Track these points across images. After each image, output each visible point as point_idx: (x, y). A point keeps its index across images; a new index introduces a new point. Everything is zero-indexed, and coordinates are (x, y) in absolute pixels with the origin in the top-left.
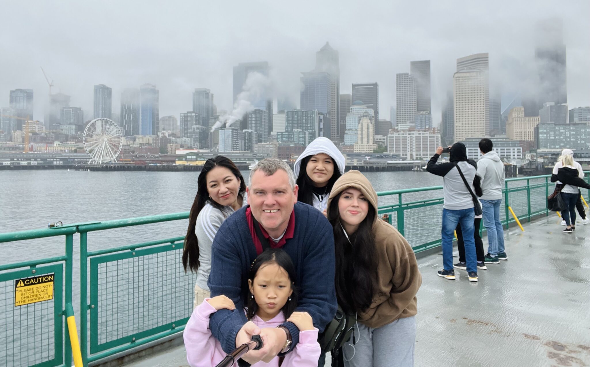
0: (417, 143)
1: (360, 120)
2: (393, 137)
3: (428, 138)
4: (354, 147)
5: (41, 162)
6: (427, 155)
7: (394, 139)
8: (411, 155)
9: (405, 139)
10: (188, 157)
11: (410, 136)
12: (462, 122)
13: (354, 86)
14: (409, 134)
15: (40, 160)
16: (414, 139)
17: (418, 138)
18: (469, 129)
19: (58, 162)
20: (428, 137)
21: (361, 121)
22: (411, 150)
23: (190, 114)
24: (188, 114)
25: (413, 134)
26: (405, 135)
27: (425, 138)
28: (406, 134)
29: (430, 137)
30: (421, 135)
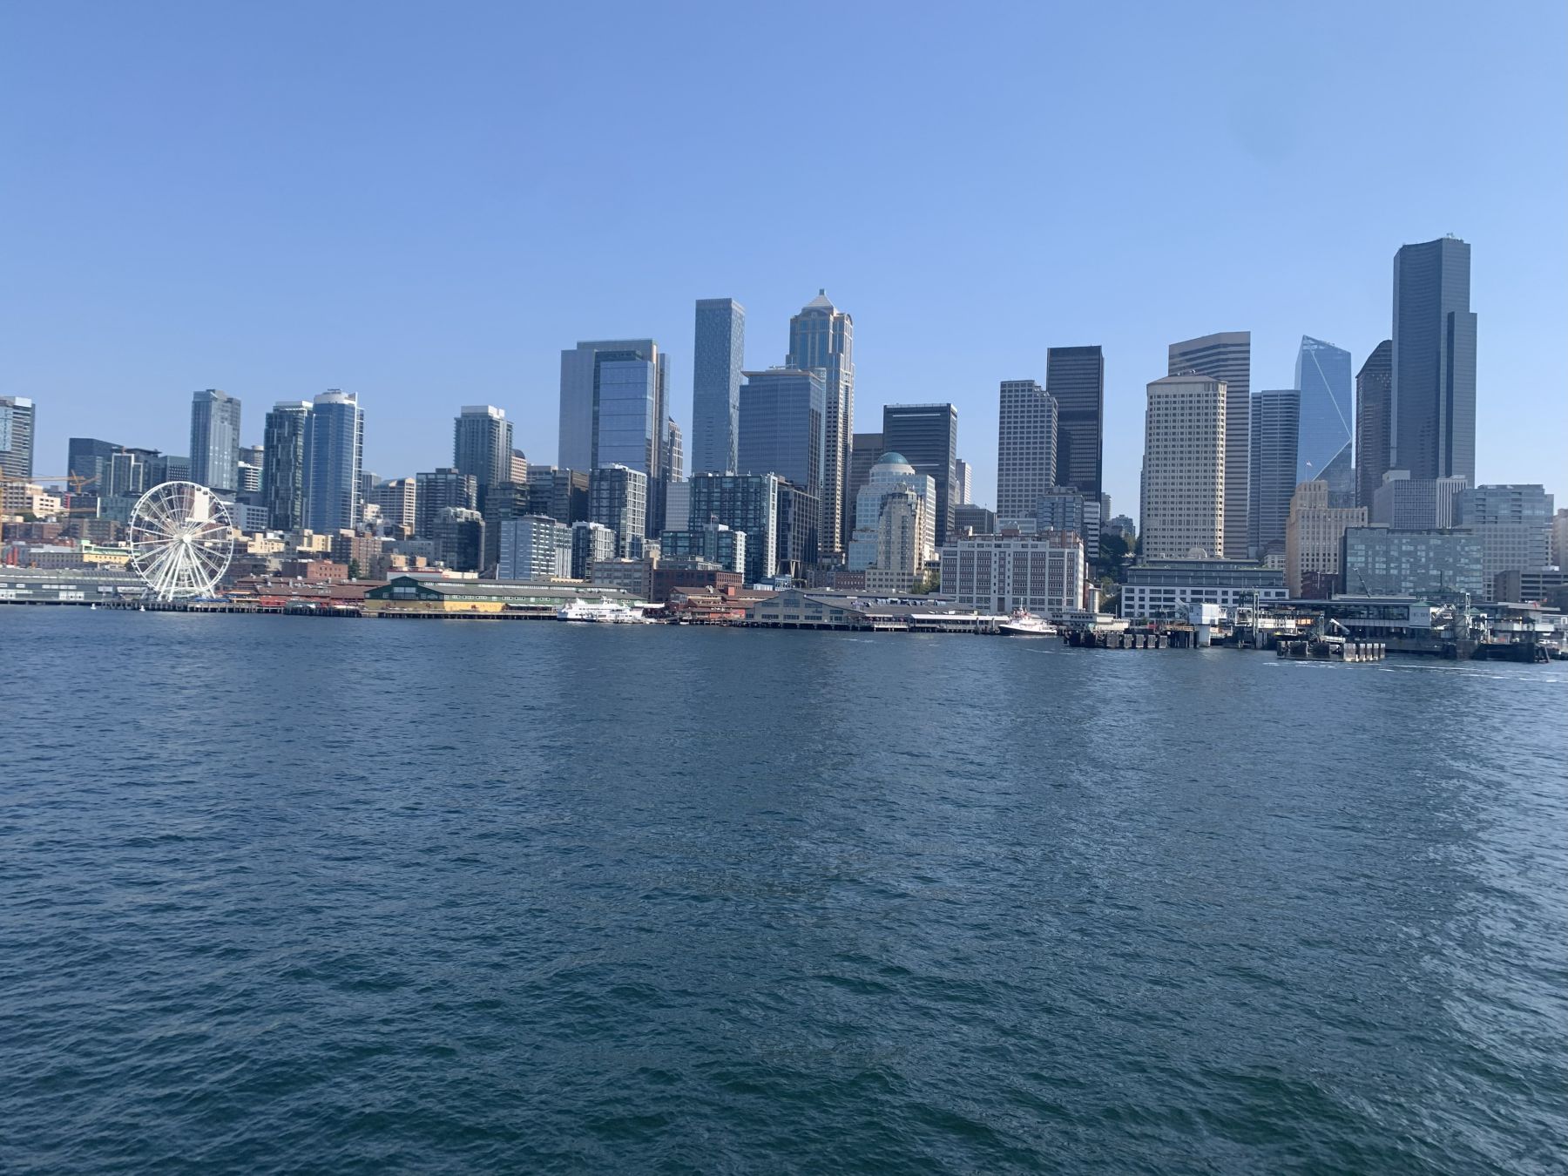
0: (1017, 570)
1: (883, 506)
2: (955, 553)
3: (1047, 558)
4: (867, 577)
5: (26, 592)
6: (1042, 602)
7: (958, 557)
8: (1001, 600)
9: (985, 558)
10: (397, 590)
11: (999, 549)
12: (1162, 518)
13: (888, 412)
14: (999, 546)
15: (23, 586)
16: (1011, 559)
17: (1020, 558)
18: (1180, 537)
19: (72, 594)
20: (1047, 555)
21: (886, 509)
22: (1002, 589)
23: (443, 476)
24: (439, 476)
25: (1008, 546)
26: (985, 549)
27: (1039, 558)
28: (989, 546)
29: (1051, 554)
30: (1030, 550)
